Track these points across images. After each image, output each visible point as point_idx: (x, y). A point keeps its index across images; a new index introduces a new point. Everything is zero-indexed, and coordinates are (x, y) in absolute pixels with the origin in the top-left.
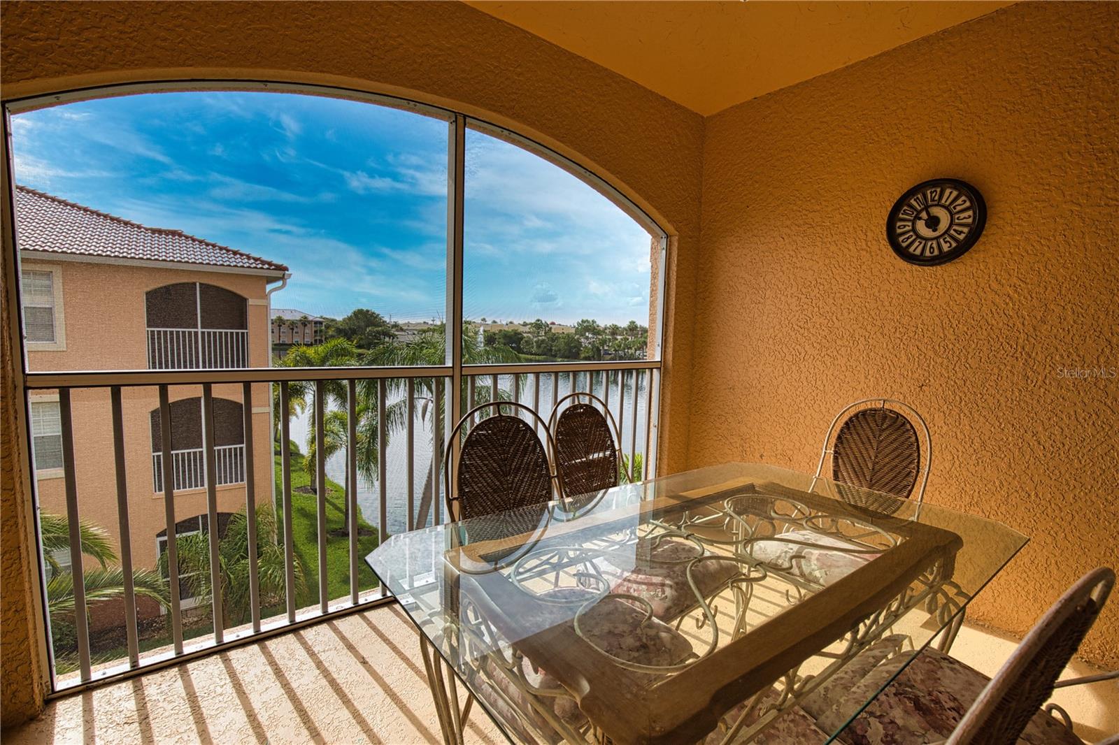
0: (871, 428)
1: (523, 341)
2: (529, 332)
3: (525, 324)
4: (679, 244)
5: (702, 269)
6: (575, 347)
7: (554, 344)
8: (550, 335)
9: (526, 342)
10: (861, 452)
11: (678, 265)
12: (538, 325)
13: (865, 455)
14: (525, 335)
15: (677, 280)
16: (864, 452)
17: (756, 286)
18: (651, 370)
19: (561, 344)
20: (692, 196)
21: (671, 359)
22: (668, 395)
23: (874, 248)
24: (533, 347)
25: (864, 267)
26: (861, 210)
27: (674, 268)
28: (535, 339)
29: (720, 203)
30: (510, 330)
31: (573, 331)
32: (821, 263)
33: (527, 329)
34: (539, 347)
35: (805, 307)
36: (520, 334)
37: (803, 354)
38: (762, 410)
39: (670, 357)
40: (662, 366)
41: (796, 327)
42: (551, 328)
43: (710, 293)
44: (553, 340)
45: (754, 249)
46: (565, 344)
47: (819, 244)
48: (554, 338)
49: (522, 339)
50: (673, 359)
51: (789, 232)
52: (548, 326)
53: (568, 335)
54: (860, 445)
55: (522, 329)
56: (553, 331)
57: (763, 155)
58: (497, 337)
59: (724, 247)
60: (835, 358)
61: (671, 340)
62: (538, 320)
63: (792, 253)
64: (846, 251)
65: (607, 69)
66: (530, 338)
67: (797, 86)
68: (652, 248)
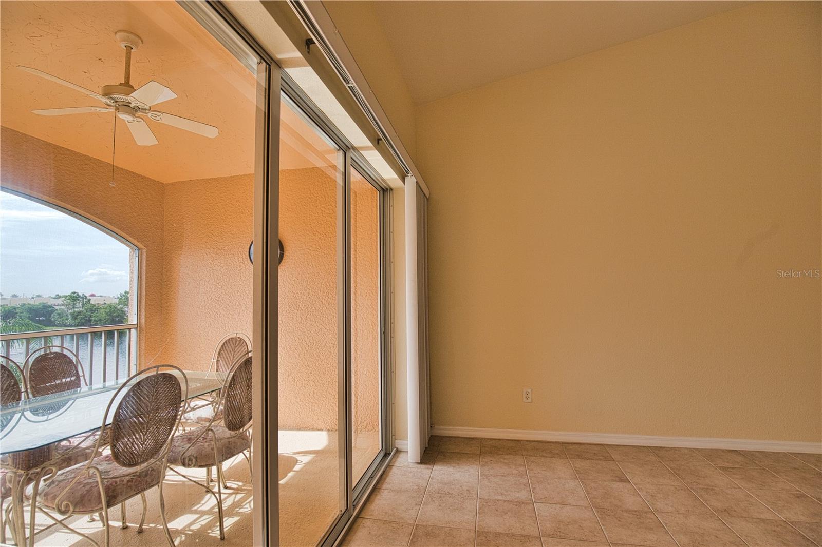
0: (231, 347)
1: (55, 313)
2: (63, 305)
3: (58, 297)
4: (147, 254)
5: (165, 268)
6: (117, 316)
7: (94, 314)
8: (89, 306)
9: (59, 314)
10: (227, 359)
11: (146, 266)
12: (74, 298)
13: (229, 359)
14: (57, 308)
15: (146, 275)
16: (228, 358)
17: (195, 279)
18: (130, 329)
19: (102, 314)
20: (155, 227)
21: (144, 322)
22: (143, 344)
23: (246, 263)
24: (67, 319)
25: (242, 271)
26: (240, 244)
27: (144, 268)
28: (70, 311)
29: (174, 232)
30: (37, 303)
31: (117, 301)
32: (224, 268)
33: (60, 301)
34: (75, 318)
35: (219, 289)
36: (50, 307)
37: (219, 314)
38: (201, 346)
39: (143, 321)
40: (138, 327)
41: (215, 301)
42: (90, 300)
43: (170, 282)
44: (92, 311)
45: (193, 259)
46: (107, 313)
47: (223, 258)
48: (94, 309)
49: (53, 312)
50: (146, 321)
51: (209, 251)
52: (86, 297)
53: (110, 306)
54: (227, 355)
55: (51, 302)
56: (92, 302)
57: (196, 210)
58: (18, 311)
59: (176, 256)
60: (233, 315)
61: (143, 311)
62: (74, 293)
63: (211, 262)
64: (235, 263)
65: (86, 156)
66: (63, 310)
67: (210, 179)
68: (130, 255)
